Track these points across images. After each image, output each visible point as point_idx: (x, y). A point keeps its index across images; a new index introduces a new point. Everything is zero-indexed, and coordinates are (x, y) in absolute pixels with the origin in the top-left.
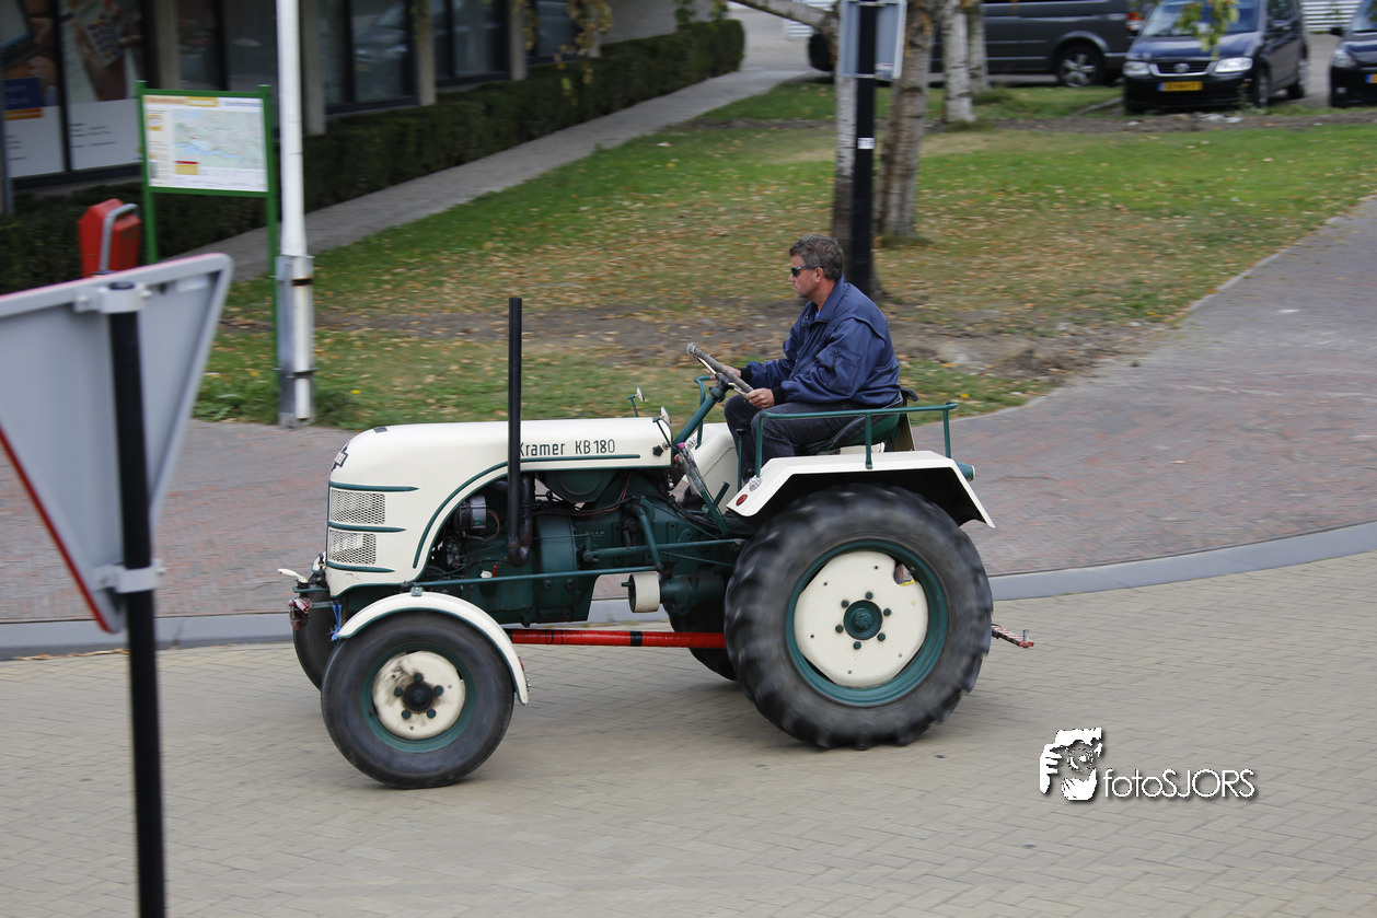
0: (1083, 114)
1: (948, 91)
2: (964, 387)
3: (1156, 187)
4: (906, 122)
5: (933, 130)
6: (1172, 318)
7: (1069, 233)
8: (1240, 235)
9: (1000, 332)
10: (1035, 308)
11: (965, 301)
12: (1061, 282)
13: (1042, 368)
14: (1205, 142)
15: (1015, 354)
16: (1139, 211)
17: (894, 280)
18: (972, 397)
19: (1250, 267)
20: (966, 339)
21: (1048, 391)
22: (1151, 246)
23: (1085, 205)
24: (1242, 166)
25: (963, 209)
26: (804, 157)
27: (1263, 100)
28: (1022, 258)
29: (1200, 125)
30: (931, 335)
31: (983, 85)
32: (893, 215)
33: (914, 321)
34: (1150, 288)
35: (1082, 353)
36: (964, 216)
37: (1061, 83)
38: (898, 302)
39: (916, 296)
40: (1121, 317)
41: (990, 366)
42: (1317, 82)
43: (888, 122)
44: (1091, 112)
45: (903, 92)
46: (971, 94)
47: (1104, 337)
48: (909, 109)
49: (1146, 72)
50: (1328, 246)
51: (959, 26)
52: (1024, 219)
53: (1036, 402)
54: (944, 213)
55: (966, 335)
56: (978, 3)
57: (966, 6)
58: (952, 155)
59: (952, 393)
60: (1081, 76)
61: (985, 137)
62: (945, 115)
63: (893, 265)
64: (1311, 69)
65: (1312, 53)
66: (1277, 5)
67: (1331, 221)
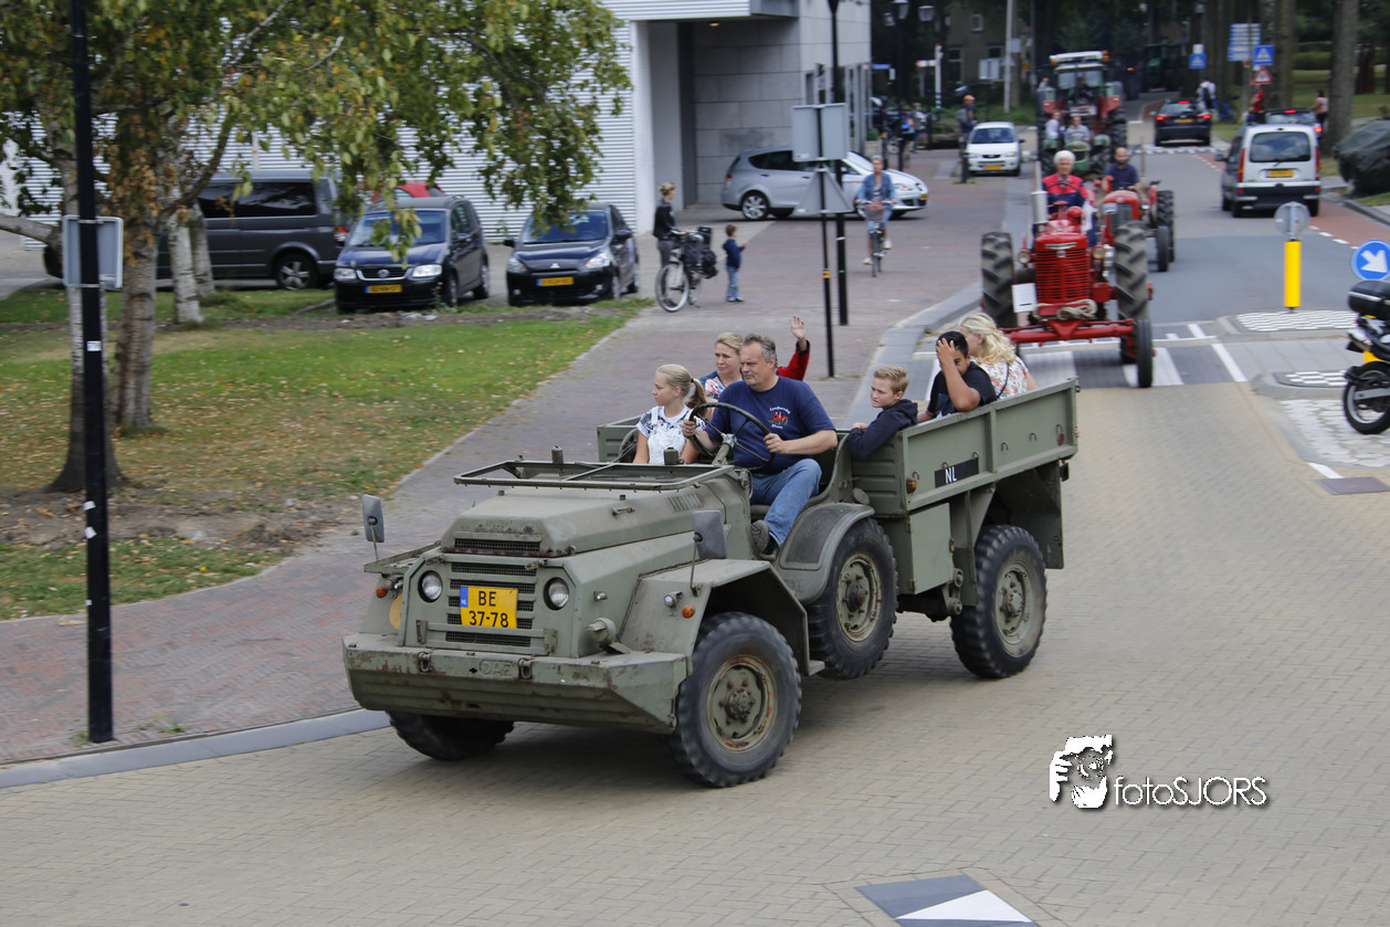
0: (301, 314)
1: (177, 294)
2: (202, 561)
3: (367, 376)
4: (137, 324)
5: (167, 330)
6: (386, 491)
7: (294, 419)
8: (442, 416)
9: (234, 509)
10: (264, 486)
11: (201, 482)
12: (287, 462)
13: (273, 540)
14: (407, 337)
15: (247, 529)
16: (353, 398)
17: (133, 467)
18: (209, 569)
19: (451, 443)
20: (202, 517)
21: (279, 561)
22: (365, 428)
23: (307, 393)
24: (440, 357)
25: (196, 400)
26: (45, 356)
27: (454, 301)
28: (253, 442)
29: (402, 322)
30: (170, 515)
31: (210, 288)
32: (131, 407)
33: (154, 503)
34: (365, 465)
35: (308, 525)
36: (197, 406)
37: (280, 287)
38: (138, 486)
39: (154, 480)
40: (342, 492)
41: (224, 541)
42: (497, 285)
43: (121, 323)
44: (308, 311)
45: (132, 297)
46: (198, 297)
47: (327, 510)
48: (139, 313)
49: (353, 277)
50: (514, 424)
51: (183, 240)
52: (252, 408)
53: (268, 571)
54: (178, 404)
55: (202, 513)
56: (200, 218)
57: (186, 220)
58: (185, 352)
59: (192, 567)
60: (298, 281)
61: (214, 334)
62: (177, 317)
63: (132, 452)
64: (492, 273)
65: (491, 261)
66: (459, 220)
67: (515, 402)
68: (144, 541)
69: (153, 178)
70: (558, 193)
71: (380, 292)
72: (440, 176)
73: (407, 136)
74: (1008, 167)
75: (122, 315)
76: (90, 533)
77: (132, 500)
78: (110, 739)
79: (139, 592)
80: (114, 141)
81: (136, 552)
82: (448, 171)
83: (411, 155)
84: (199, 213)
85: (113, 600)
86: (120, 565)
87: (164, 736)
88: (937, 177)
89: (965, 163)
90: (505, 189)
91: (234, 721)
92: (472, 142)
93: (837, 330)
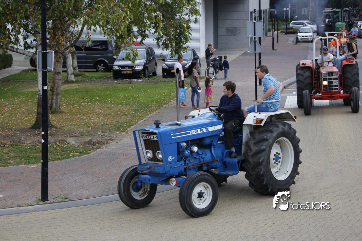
0: (103, 79)
1: (68, 73)
2: (74, 150)
3: (122, 97)
4: (57, 81)
5: (65, 83)
6: (127, 131)
7: (100, 109)
8: (143, 110)
9: (84, 135)
10: (92, 129)
11: (74, 127)
12: (99, 122)
13: (94, 144)
14: (133, 86)
15: (87, 141)
16: (118, 104)
17: (55, 122)
18: (76, 152)
19: (146, 117)
21: (96, 150)
22: (121, 112)
23: (104, 102)
24: (143, 92)
25: (73, 103)
26: (30, 90)
27: (147, 76)
28: (89, 116)
29: (132, 82)
30: (65, 136)
31: (77, 71)
32: (54, 105)
33: (61, 133)
34: (121, 123)
35: (104, 140)
37: (97, 71)
38: (56, 128)
39: (61, 126)
40: (114, 131)
41: (80, 144)
42: (159, 72)
43: (52, 81)
44: (105, 78)
45: (55, 73)
46: (74, 74)
47: (110, 136)
48: (57, 78)
49: (118, 69)
50: (164, 112)
51: (70, 57)
52: (89, 106)
53: (93, 153)
54: (67, 104)
55: (74, 136)
56: (75, 51)
57: (71, 52)
58: (69, 89)
59: (71, 152)
60: (102, 69)
61: (78, 85)
62: (67, 79)
63: (54, 118)
64: (158, 68)
65: (158, 65)
66: (149, 53)
67: (164, 106)
68: (58, 144)
69: (62, 39)
70: (178, 45)
71: (126, 73)
72: (145, 40)
73: (135, 28)
74: (309, 40)
75: (52, 78)
76: (43, 141)
77: (54, 132)
78: (48, 200)
79: (56, 158)
80: (52, 28)
81: (55, 147)
82: (147, 38)
83: (136, 34)
84: (75, 50)
85: (49, 161)
86: (51, 150)
87: (63, 200)
88: (288, 43)
89: (297, 38)
90: (163, 44)
91: (82, 196)
92: (153, 30)
93: (258, 87)
